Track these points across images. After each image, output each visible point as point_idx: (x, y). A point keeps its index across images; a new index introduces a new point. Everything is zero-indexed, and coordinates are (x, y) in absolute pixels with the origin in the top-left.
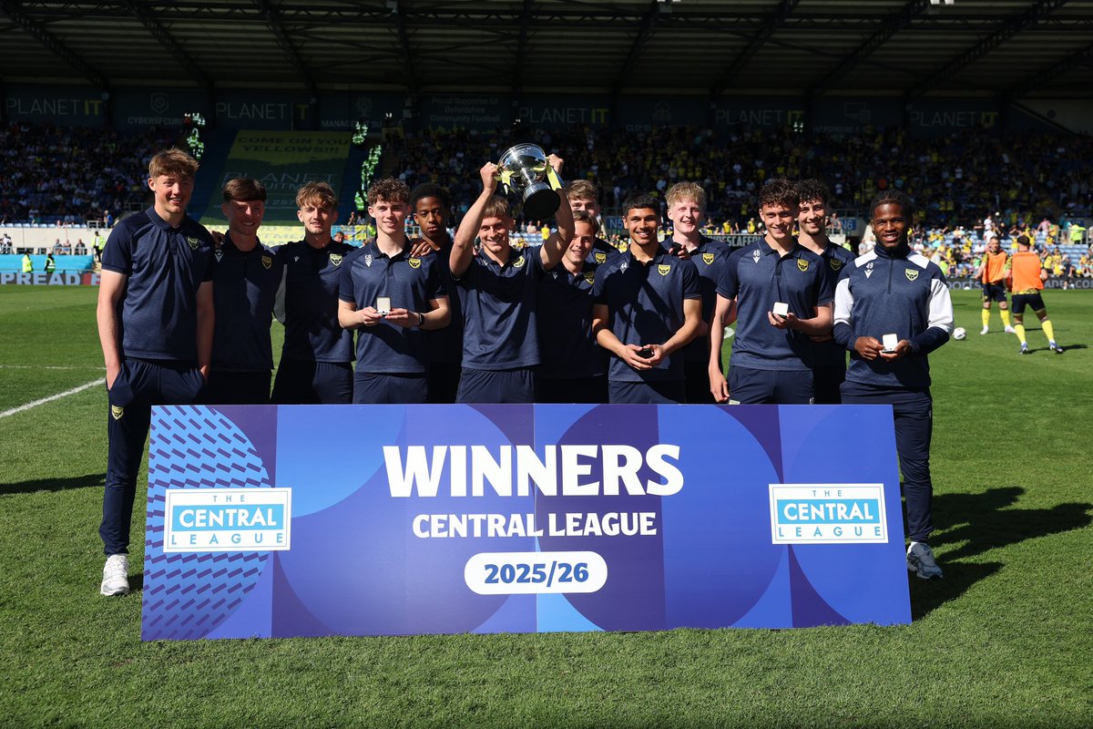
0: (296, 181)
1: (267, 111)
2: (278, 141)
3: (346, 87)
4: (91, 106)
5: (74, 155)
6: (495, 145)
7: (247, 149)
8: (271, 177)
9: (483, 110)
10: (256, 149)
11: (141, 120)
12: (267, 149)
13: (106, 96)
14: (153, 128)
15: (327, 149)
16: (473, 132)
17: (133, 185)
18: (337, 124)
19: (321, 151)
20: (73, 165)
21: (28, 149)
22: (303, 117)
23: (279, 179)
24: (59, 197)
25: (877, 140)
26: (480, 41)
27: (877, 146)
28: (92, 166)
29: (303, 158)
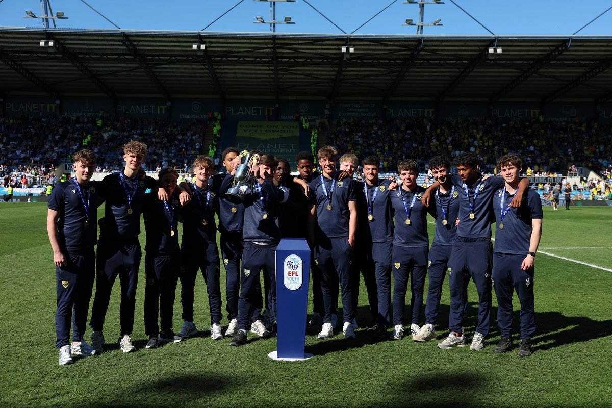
0: (276, 148)
1: (253, 111)
2: (260, 127)
3: (294, 98)
4: (161, 109)
5: (157, 134)
6: (376, 128)
7: (245, 131)
8: (261, 146)
9: (367, 110)
10: (250, 131)
11: (187, 116)
12: (256, 131)
13: (169, 103)
14: (194, 120)
15: (287, 131)
16: (363, 122)
17: (192, 150)
18: (290, 117)
19: (285, 132)
20: (157, 140)
21: (133, 131)
22: (271, 114)
23: (266, 147)
24: (155, 157)
25: (583, 126)
26: (377, 74)
27: (584, 129)
28: (167, 141)
29: (276, 136)
